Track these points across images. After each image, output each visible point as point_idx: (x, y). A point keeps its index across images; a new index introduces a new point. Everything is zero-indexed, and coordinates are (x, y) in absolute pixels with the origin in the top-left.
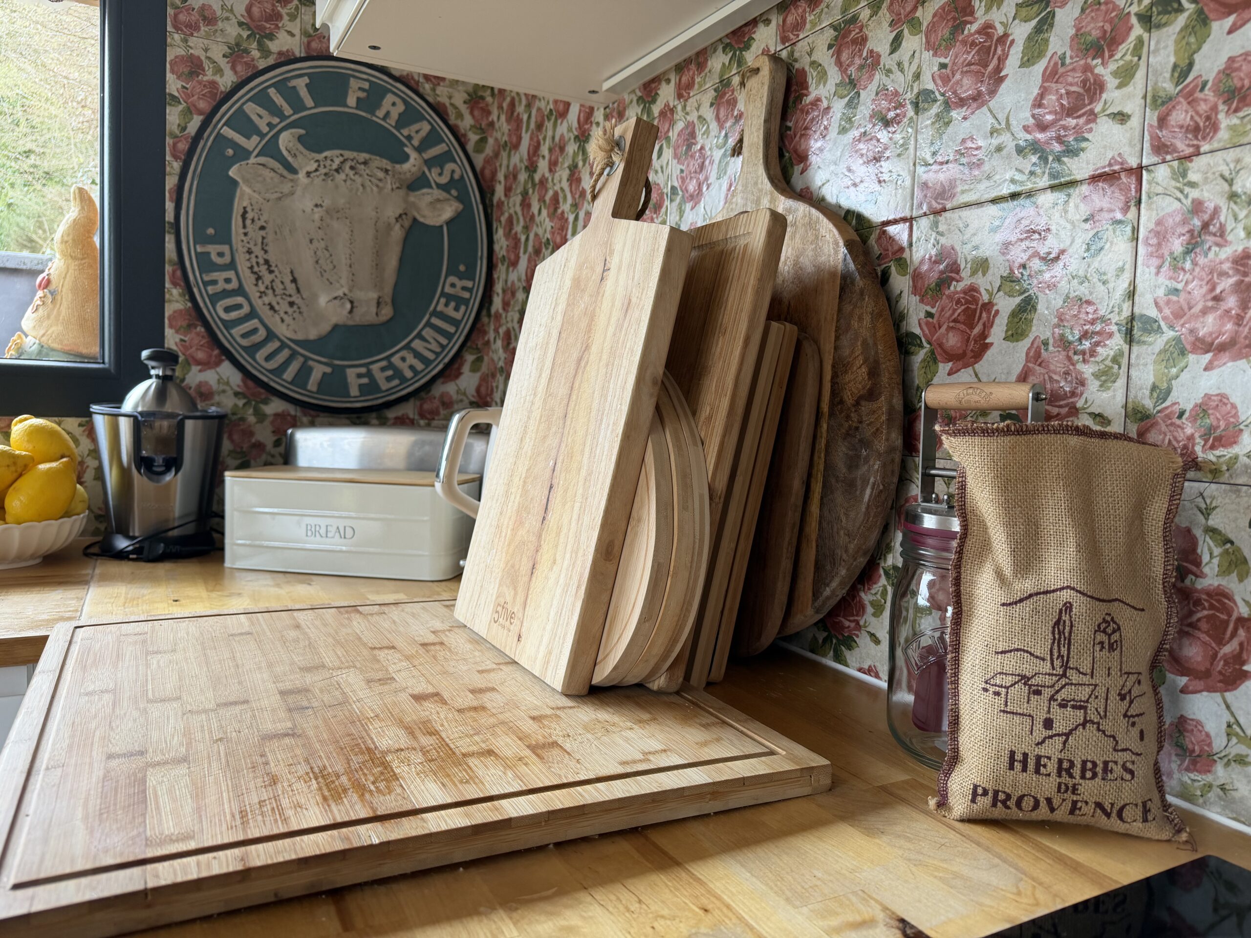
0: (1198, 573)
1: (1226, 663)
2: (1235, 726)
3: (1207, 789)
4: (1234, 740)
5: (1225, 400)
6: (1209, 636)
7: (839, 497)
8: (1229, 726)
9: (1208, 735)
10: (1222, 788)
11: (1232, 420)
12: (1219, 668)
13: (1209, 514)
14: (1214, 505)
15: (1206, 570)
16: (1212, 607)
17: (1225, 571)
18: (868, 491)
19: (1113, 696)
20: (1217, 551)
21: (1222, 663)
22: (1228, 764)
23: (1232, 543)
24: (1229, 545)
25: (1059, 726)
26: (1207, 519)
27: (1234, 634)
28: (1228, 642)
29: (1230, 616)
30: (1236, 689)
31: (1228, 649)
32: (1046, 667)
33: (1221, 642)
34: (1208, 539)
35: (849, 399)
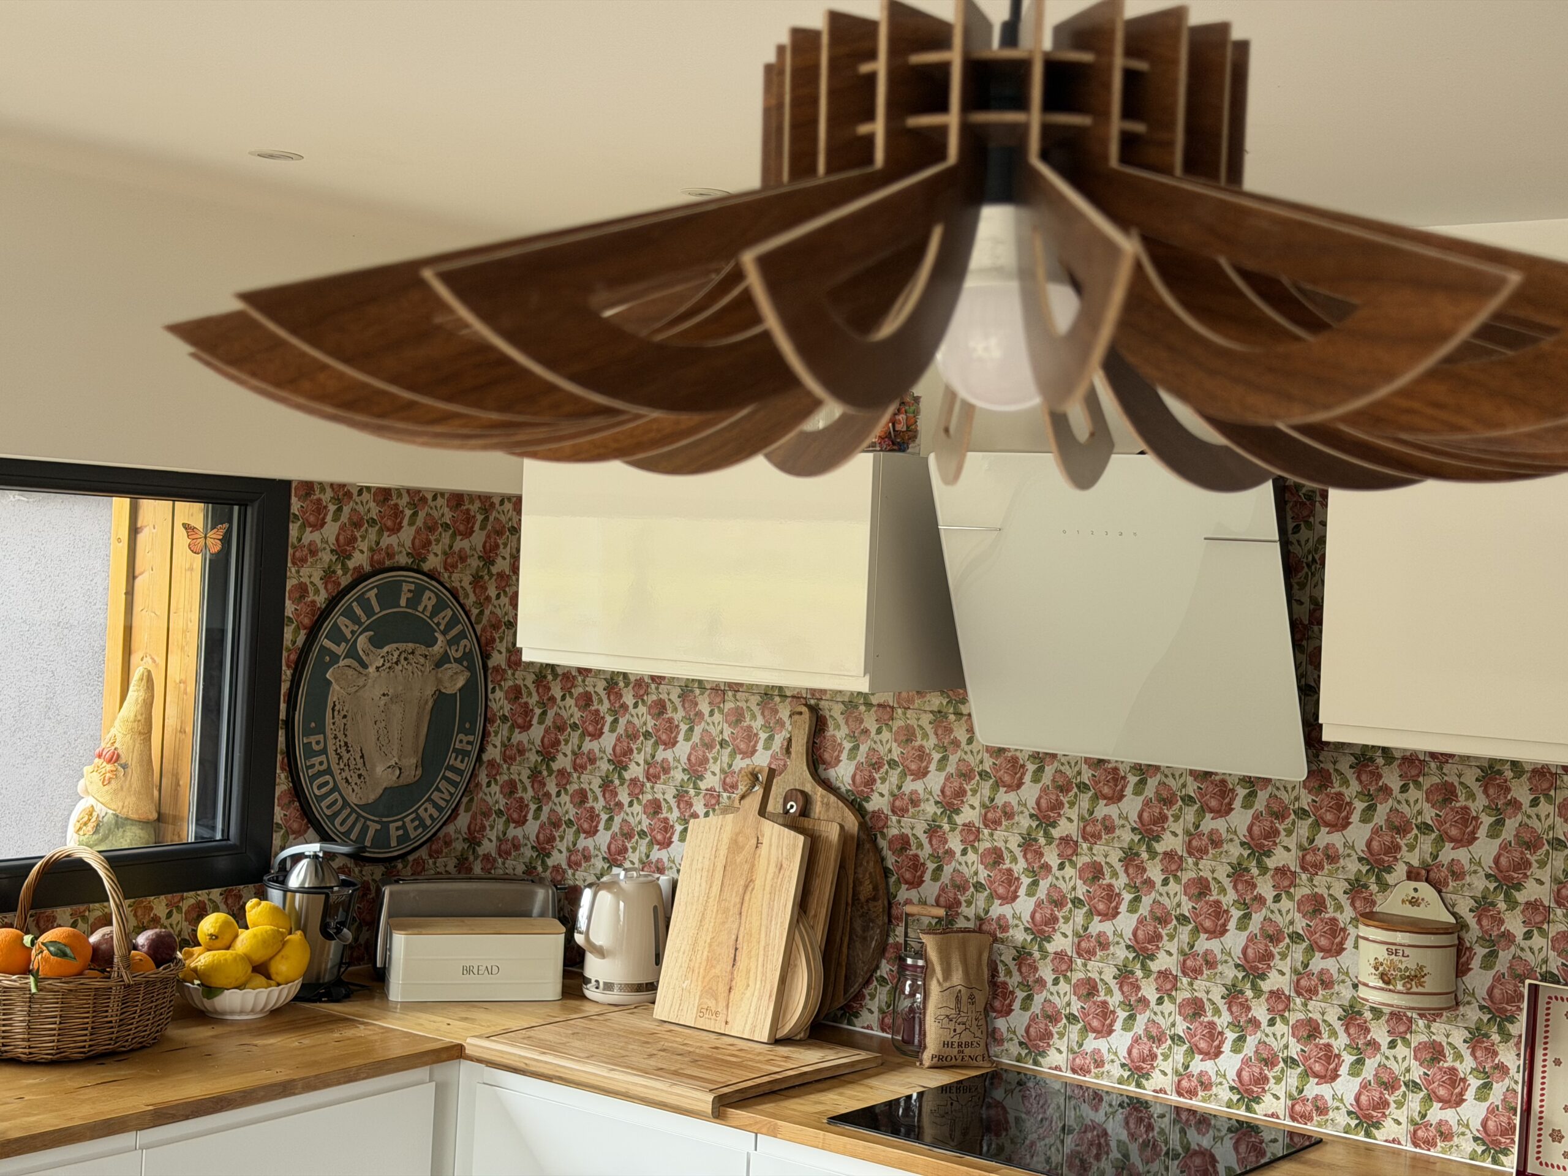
0: (998, 976)
1: (1006, 1007)
3: (1002, 1052)
4: (1009, 1033)
6: (1001, 998)
8: (1007, 1028)
9: (1002, 1033)
10: (1006, 1051)
12: (1004, 1009)
14: (1002, 952)
15: (1001, 975)
16: (1002, 988)
18: (874, 943)
20: (1003, 968)
22: (1007, 1042)
24: (1006, 966)
25: (958, 1031)
26: (1000, 957)
27: (1008, 997)
29: (1007, 990)
30: (1009, 1015)
31: (1007, 1002)
32: (954, 1012)
33: (1004, 1000)
34: (1000, 964)
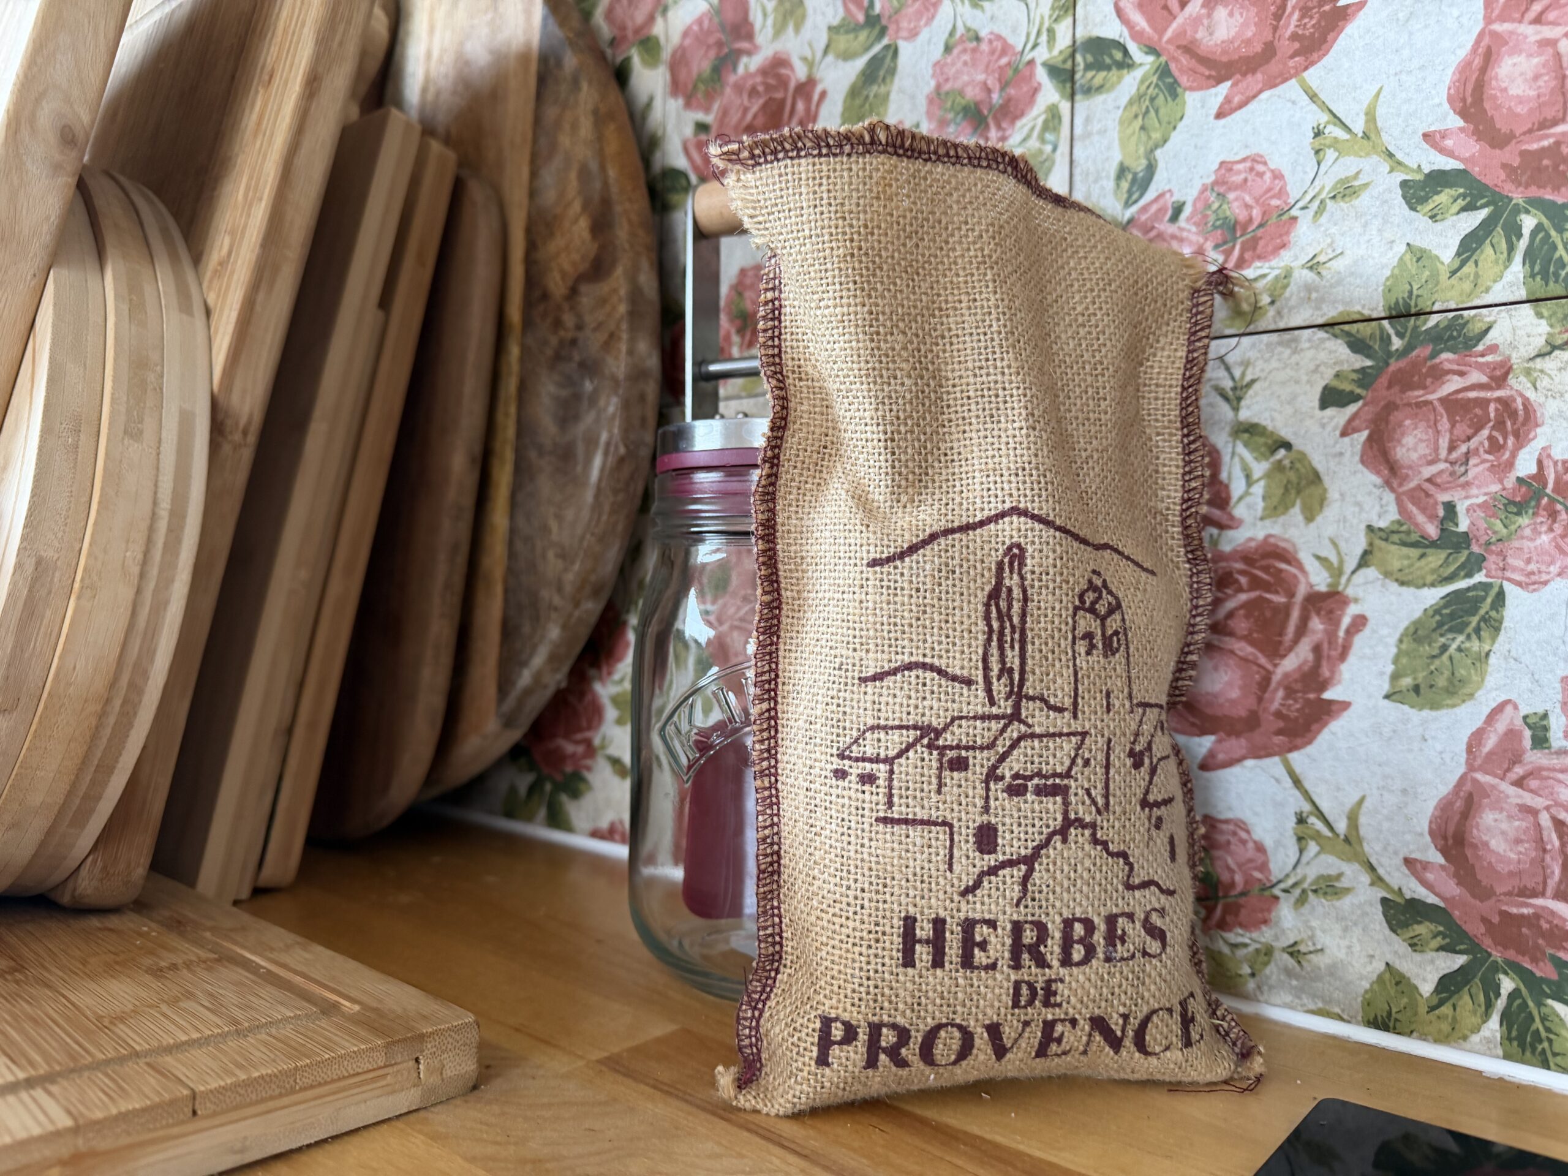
0: (1224, 519)
1: (1290, 692)
2: (1313, 820)
3: (1262, 958)
4: (1313, 848)
5: (1260, 168)
6: (1252, 643)
7: (545, 485)
8: (1301, 820)
9: (1260, 848)
10: (1293, 951)
11: (1275, 202)
12: (1275, 706)
13: (1239, 399)
14: (1248, 378)
15: (1239, 511)
16: (1256, 583)
17: (1276, 508)
18: (597, 462)
19: (1120, 759)
20: (1260, 468)
21: (1280, 693)
22: (1301, 901)
23: (1287, 446)
24: (1282, 452)
25: (1010, 844)
26: (1236, 409)
27: (1302, 629)
28: (1290, 649)
29: (1291, 595)
30: (1310, 742)
31: (1290, 664)
32: (975, 700)
33: (1276, 650)
34: (1241, 449)
35: (557, 286)
